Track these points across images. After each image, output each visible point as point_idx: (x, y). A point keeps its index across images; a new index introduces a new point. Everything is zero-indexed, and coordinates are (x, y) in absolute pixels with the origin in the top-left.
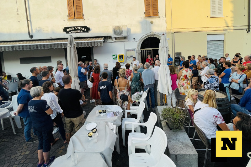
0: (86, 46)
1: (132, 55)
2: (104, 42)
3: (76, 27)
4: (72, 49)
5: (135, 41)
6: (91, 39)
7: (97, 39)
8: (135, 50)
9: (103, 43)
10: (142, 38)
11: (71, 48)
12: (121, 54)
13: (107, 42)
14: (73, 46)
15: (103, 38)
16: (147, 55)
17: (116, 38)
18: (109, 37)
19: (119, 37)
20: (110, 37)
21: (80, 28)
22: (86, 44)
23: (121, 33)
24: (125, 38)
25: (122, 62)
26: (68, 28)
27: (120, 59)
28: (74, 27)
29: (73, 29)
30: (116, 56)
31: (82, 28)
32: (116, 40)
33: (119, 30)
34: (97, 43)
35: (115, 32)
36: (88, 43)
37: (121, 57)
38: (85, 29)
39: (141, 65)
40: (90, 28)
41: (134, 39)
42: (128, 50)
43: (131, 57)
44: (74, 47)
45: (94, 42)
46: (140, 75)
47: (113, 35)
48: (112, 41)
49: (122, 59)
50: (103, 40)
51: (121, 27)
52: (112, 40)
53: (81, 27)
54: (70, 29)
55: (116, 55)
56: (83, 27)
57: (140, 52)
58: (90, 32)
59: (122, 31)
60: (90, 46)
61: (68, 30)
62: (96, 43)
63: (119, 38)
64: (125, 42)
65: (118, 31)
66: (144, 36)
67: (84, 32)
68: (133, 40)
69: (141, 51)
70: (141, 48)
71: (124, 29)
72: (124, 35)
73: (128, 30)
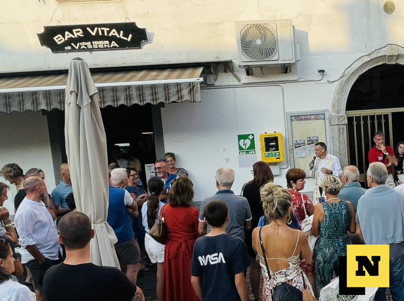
0: (135, 101)
1: (312, 135)
2: (205, 85)
3: (93, 27)
4: (86, 111)
5: (325, 80)
6: (154, 73)
7: (177, 72)
8: (327, 116)
9: (202, 88)
10: (351, 71)
11: (79, 108)
12: (270, 133)
13: (216, 83)
14: (86, 101)
15: (200, 70)
16: (373, 136)
17: (249, 71)
18: (221, 68)
19: (261, 67)
20: (226, 66)
21: (106, 29)
22: (134, 93)
23: (269, 51)
24: (286, 69)
25: (275, 164)
26: (61, 30)
27: (267, 150)
28: (83, 28)
29: (78, 33)
30: (253, 141)
31: (114, 32)
32: (251, 79)
33: (264, 37)
34: (179, 91)
35: (246, 45)
36: (140, 88)
37: (271, 143)
38: (126, 35)
39: (351, 171)
40: (148, 31)
41: (322, 71)
42: (298, 117)
43: (311, 142)
44: (92, 104)
45: (166, 87)
46: (348, 213)
47: (239, 59)
48: (236, 83)
49: (277, 149)
50: (202, 79)
51: (272, 27)
52: (236, 77)
53: (111, 26)
54: (67, 33)
55: (251, 137)
56: (118, 27)
57: (346, 122)
58: (146, 47)
59: (275, 42)
60: (148, 100)
61: (59, 39)
62: (173, 90)
63: (265, 70)
64: (284, 86)
65: (259, 42)
66: (360, 63)
67: (123, 45)
68: (318, 76)
69: (350, 119)
70: (350, 106)
71: (283, 35)
72: (283, 56)
73: (299, 40)
